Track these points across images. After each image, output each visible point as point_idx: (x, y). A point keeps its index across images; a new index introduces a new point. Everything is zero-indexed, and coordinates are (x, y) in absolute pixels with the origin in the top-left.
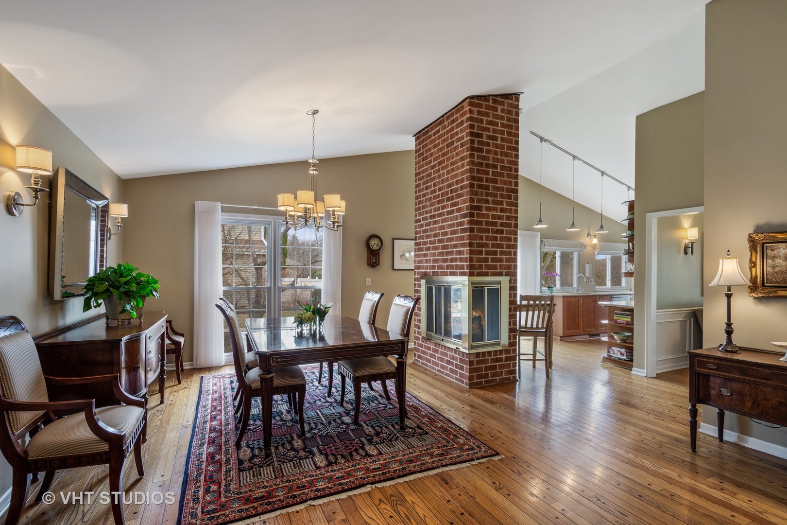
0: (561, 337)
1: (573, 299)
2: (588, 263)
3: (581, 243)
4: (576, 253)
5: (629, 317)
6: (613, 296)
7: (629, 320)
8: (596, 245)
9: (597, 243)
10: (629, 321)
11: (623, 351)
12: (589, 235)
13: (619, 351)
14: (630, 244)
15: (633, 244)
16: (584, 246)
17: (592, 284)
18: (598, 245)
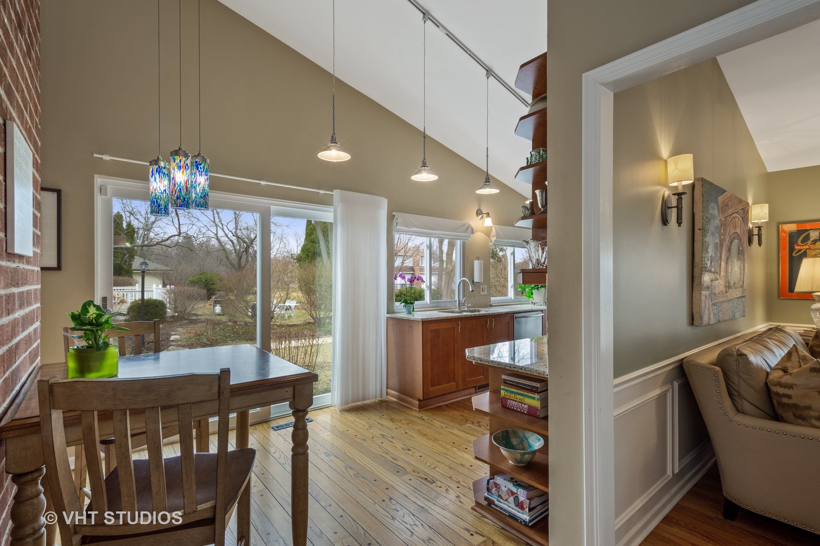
0: (419, 400)
1: (443, 326)
2: (478, 259)
3: (466, 224)
4: (459, 241)
5: (537, 396)
6: (515, 315)
7: (536, 404)
8: (490, 229)
9: (492, 225)
10: (535, 409)
11: (522, 494)
12: (479, 213)
13: (513, 493)
14: (537, 192)
15: (544, 189)
16: (469, 230)
17: (486, 293)
18: (494, 229)
